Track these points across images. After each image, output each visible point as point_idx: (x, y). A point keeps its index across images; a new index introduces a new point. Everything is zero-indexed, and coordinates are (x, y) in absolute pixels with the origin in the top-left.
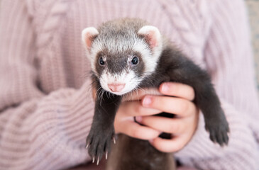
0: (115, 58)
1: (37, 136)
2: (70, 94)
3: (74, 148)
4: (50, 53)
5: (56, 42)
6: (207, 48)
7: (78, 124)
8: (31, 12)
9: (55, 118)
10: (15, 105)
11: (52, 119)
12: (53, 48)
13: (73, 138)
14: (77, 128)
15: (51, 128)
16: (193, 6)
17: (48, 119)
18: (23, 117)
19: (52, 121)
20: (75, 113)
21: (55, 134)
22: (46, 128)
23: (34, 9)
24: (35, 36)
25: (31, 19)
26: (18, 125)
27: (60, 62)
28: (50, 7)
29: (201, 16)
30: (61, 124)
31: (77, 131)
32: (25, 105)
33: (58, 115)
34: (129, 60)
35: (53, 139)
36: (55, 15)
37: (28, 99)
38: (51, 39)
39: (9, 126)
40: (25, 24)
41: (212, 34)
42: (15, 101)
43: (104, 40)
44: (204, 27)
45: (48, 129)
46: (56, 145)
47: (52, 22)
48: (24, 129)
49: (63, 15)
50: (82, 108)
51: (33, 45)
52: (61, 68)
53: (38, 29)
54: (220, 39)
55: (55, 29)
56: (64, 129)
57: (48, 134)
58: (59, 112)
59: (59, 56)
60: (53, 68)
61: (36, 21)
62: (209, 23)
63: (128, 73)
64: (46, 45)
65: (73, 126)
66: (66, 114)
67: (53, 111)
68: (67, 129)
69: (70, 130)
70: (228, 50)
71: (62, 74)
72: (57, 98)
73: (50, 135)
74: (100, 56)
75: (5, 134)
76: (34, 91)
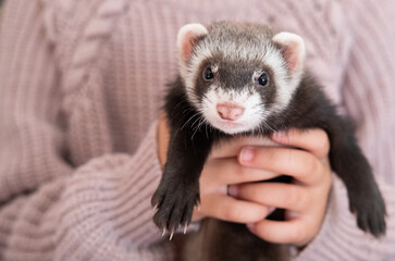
0: (233, 67)
1: (66, 231)
2: (121, 163)
3: (128, 250)
4: (86, 103)
5: (94, 84)
6: (346, 83)
7: (134, 207)
8: (51, 35)
9: (97, 200)
10: (27, 192)
11: (90, 201)
12: (90, 94)
13: (127, 233)
14: (133, 213)
15: (89, 216)
16: (319, 15)
17: (85, 202)
18: (43, 209)
19: (92, 205)
20: (128, 190)
21: (97, 227)
22: (81, 217)
23: (57, 31)
24: (59, 75)
25: (52, 48)
26: (36, 222)
27: (102, 116)
28: (83, 25)
29: (333, 32)
30: (106, 210)
31: (133, 219)
32: (46, 189)
33: (101, 195)
34: (256, 75)
35: (93, 235)
36: (92, 38)
37: (50, 179)
38: (86, 78)
39: (18, 224)
40: (41, 55)
41: (353, 61)
42: (29, 184)
43: (217, 42)
44: (340, 49)
45: (84, 219)
46: (98, 245)
47: (87, 50)
48: (46, 226)
49: (105, 38)
50: (141, 178)
51: (57, 90)
52: (103, 127)
53: (63, 64)
54: (367, 69)
55: (93, 61)
56: (111, 219)
57: (84, 227)
58: (102, 189)
59: (100, 106)
60: (90, 126)
61: (59, 50)
62: (348, 42)
63: (251, 93)
64: (77, 89)
65: (127, 212)
66: (114, 193)
67: (93, 188)
68: (117, 217)
69: (121, 220)
70: (382, 86)
71: (106, 137)
72: (99, 169)
73: (88, 228)
74: (206, 65)
75: (13, 240)
76: (58, 166)
